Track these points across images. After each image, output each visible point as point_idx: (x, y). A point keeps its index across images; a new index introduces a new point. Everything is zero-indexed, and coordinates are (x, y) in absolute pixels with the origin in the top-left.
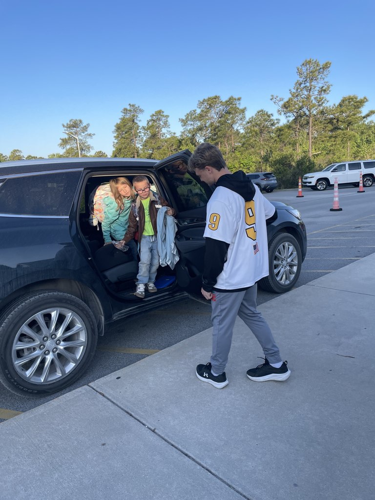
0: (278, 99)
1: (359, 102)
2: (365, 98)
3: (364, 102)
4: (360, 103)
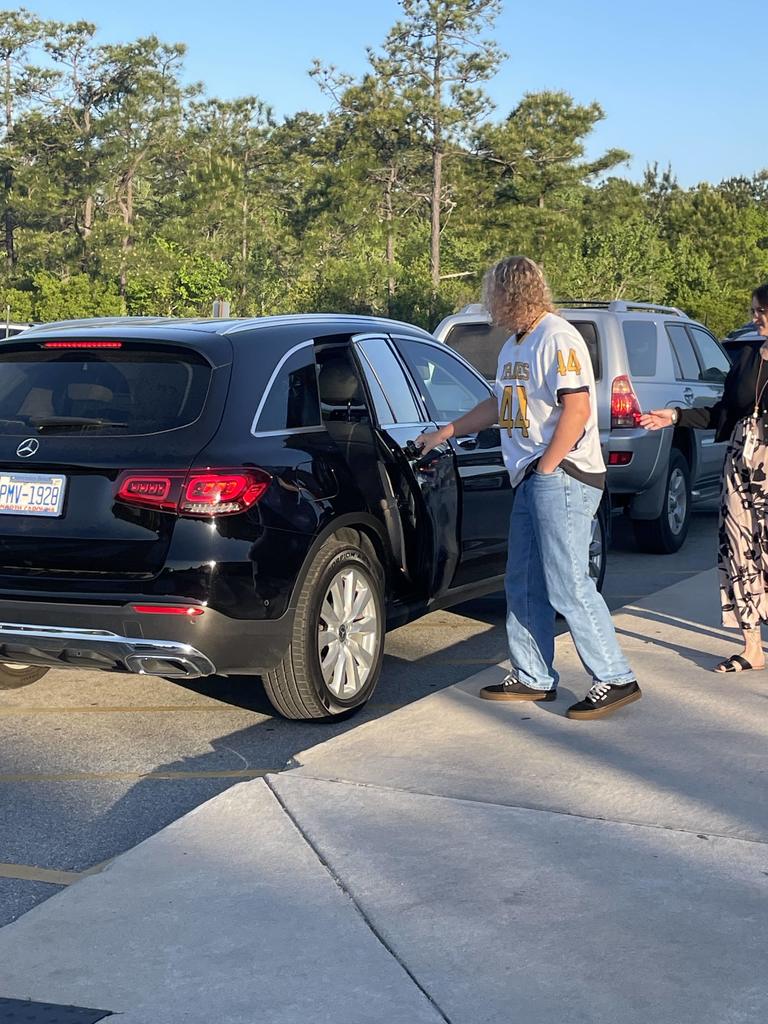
0: (336, 75)
1: (579, 118)
2: (595, 107)
3: (593, 120)
4: (581, 121)
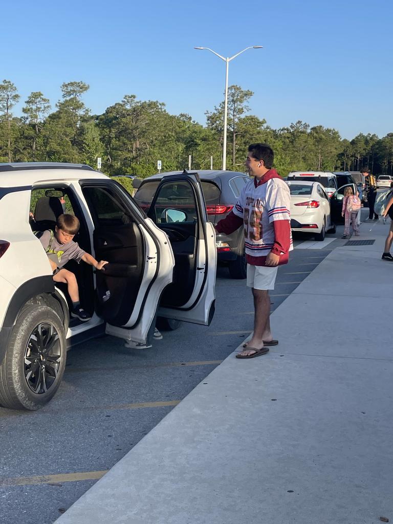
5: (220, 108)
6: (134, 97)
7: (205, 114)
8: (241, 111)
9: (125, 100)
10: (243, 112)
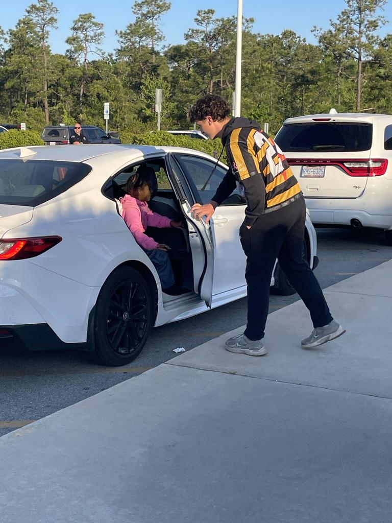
5: (338, 22)
6: (212, 12)
7: (312, 31)
8: (374, 25)
9: (198, 17)
10: (377, 26)
